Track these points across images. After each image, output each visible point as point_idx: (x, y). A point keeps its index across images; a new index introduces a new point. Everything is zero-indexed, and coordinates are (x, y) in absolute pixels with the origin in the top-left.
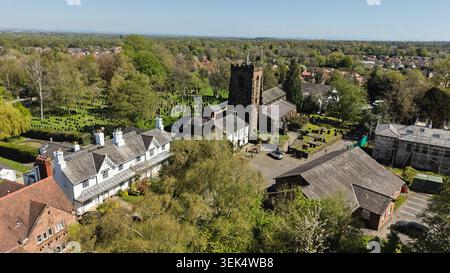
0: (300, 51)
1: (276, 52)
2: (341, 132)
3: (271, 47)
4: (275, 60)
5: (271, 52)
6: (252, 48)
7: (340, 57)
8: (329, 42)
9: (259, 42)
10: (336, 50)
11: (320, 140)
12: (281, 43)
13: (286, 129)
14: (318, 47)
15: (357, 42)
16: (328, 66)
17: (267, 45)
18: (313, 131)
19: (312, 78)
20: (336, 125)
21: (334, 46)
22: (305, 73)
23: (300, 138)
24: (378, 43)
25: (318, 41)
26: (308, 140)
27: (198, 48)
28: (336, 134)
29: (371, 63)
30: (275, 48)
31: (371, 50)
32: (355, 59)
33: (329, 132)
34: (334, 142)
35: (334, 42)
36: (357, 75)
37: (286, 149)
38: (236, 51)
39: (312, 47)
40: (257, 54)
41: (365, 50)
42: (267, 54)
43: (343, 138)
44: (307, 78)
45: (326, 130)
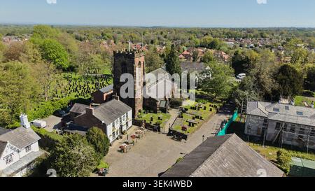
0: (182, 36)
1: (165, 37)
2: (215, 107)
3: (162, 33)
4: (164, 43)
5: (162, 37)
6: (148, 34)
7: (210, 39)
8: (202, 29)
9: (153, 29)
10: (207, 34)
11: (197, 117)
12: (169, 30)
13: (169, 107)
14: (195, 33)
15: (220, 29)
16: (202, 46)
17: (159, 32)
18: (191, 108)
19: (190, 56)
20: (211, 100)
21: (206, 32)
22: (185, 53)
23: (181, 117)
24: (234, 29)
25: (195, 29)
26: (188, 117)
27: (108, 34)
28: (211, 110)
29: (231, 43)
30: (164, 34)
31: (230, 34)
32: (220, 41)
33: (205, 108)
34: (209, 118)
35: (205, 29)
36: (223, 53)
37: (167, 131)
38: (136, 36)
39: (190, 32)
40: (152, 38)
41: (227, 34)
42: (159, 39)
43: (217, 112)
44: (187, 57)
45: (202, 106)
